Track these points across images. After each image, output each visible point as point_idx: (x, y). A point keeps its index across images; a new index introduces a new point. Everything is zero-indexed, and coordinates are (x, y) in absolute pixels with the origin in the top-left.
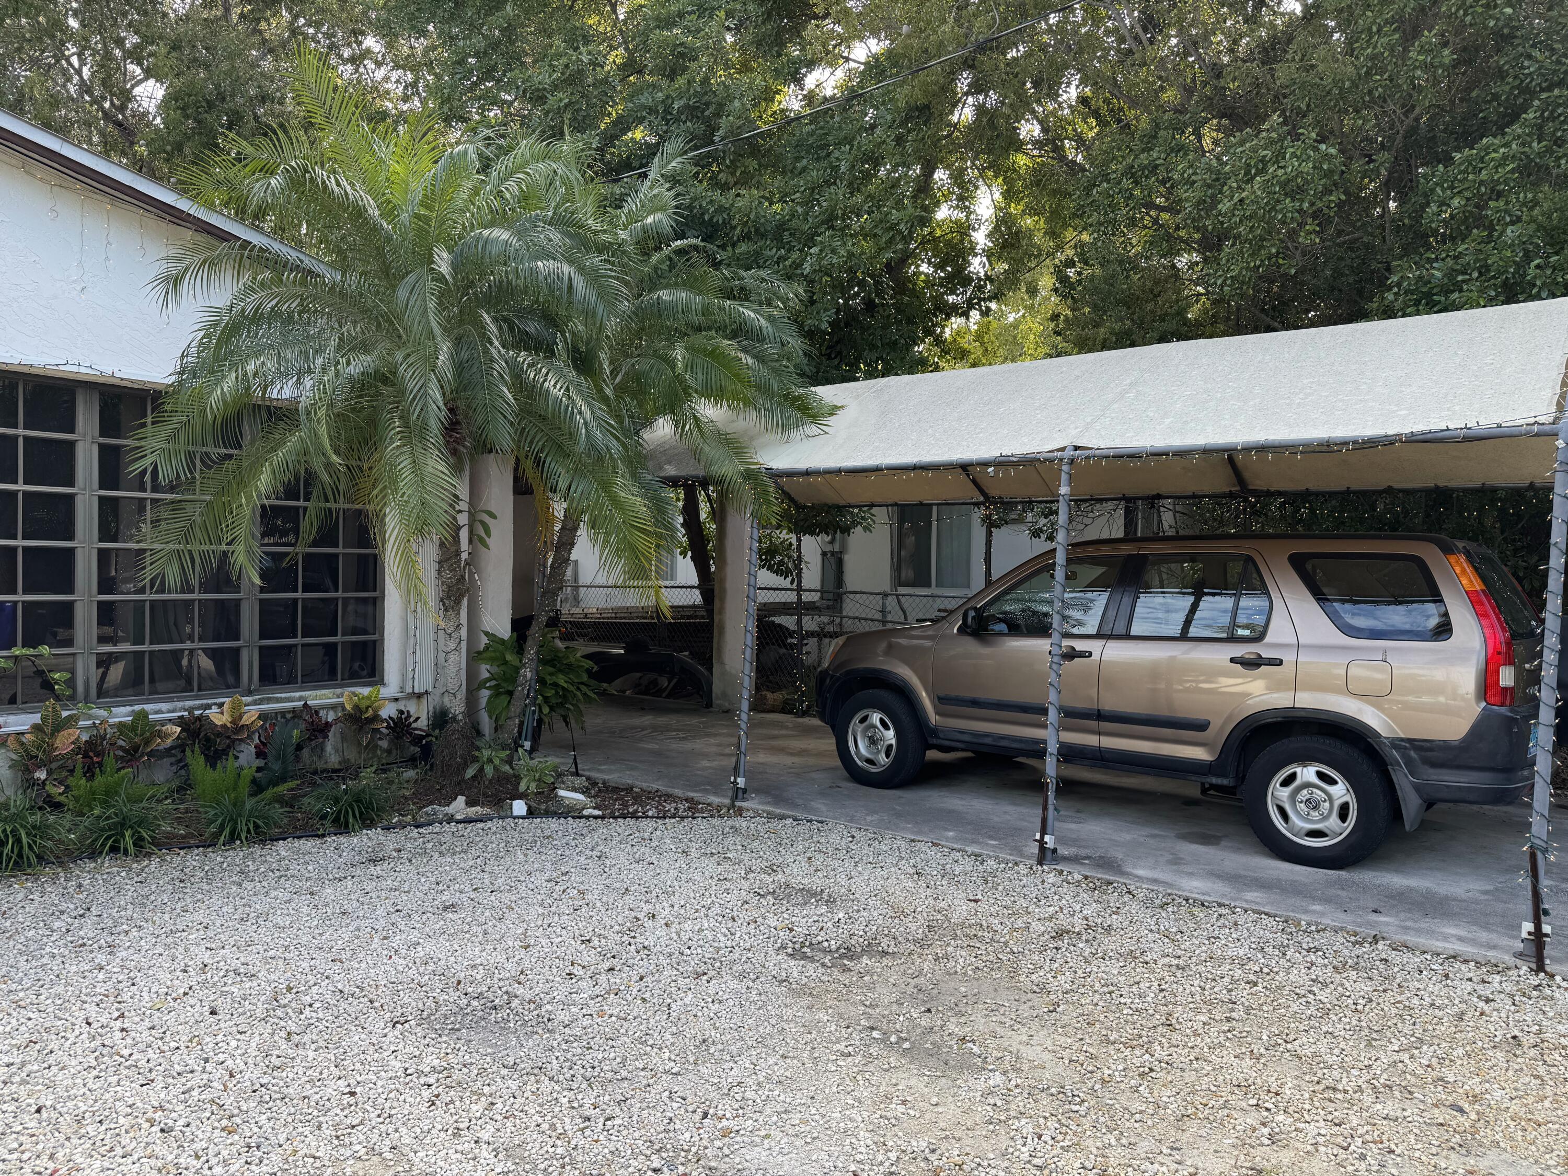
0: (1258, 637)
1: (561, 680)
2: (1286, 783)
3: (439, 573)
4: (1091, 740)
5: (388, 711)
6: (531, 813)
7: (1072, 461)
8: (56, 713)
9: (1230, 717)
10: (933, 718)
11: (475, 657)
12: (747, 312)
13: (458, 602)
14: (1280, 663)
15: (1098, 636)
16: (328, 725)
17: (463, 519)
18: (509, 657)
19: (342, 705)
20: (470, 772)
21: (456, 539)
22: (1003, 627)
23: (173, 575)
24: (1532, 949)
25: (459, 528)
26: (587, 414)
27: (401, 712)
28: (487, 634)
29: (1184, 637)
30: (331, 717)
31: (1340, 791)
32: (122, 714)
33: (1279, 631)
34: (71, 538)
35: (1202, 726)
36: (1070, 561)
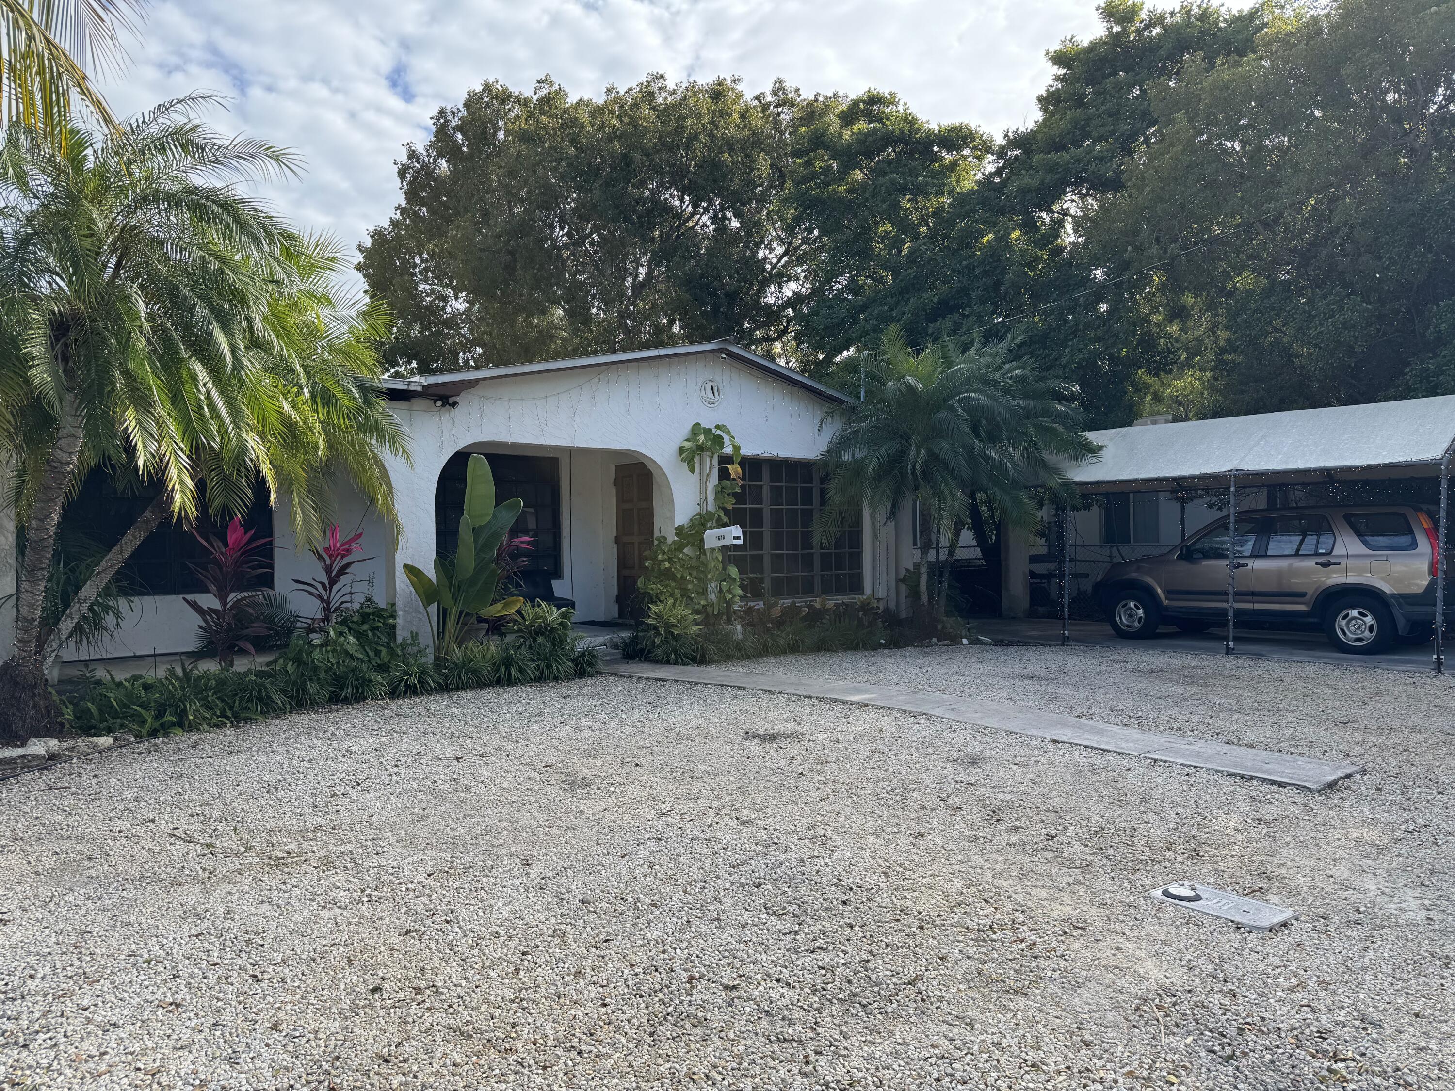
0: (1329, 554)
2: (1344, 618)
4: (1249, 606)
6: (970, 644)
7: (1235, 476)
9: (1317, 589)
10: (1165, 602)
14: (1339, 563)
15: (1251, 557)
22: (1201, 555)
24: (1436, 665)
29: (1297, 554)
31: (1369, 620)
33: (1339, 550)
35: (1304, 595)
36: (1236, 521)
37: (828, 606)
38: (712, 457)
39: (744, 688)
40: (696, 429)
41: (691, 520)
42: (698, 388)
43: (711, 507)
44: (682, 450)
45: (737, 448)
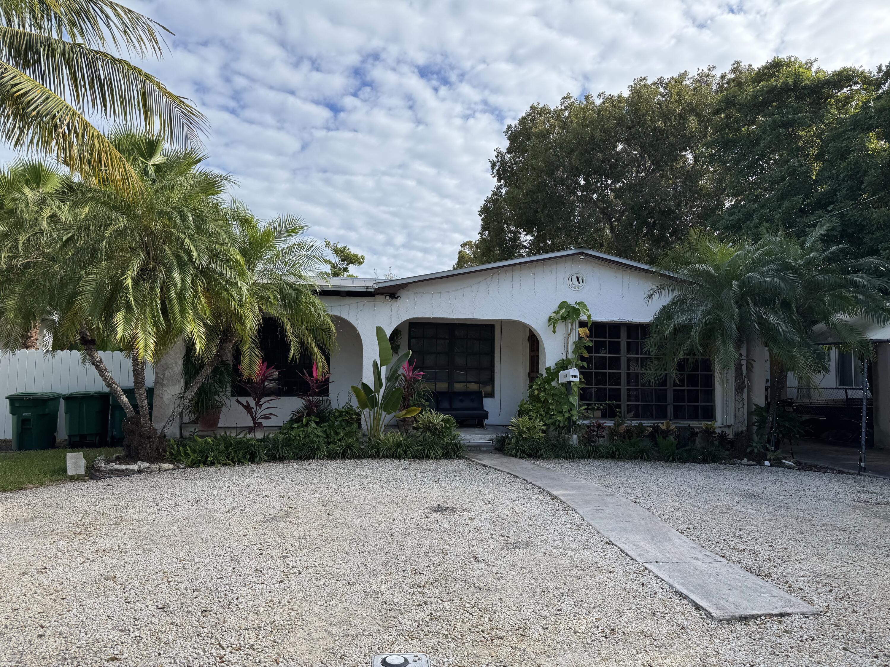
1: (787, 424)
3: (735, 380)
5: (718, 431)
6: (771, 465)
8: (618, 421)
11: (750, 413)
12: (858, 280)
13: (742, 391)
16: (697, 433)
17: (744, 362)
18: (764, 414)
19: (702, 427)
20: (748, 450)
21: (741, 369)
23: (652, 381)
25: (742, 365)
26: (785, 328)
27: (722, 431)
28: (755, 405)
30: (698, 430)
32: (634, 423)
34: (620, 369)
37: (671, 428)
38: (572, 323)
39: (516, 476)
40: (564, 304)
41: (556, 364)
42: (567, 278)
43: (571, 356)
44: (550, 319)
45: (589, 317)
